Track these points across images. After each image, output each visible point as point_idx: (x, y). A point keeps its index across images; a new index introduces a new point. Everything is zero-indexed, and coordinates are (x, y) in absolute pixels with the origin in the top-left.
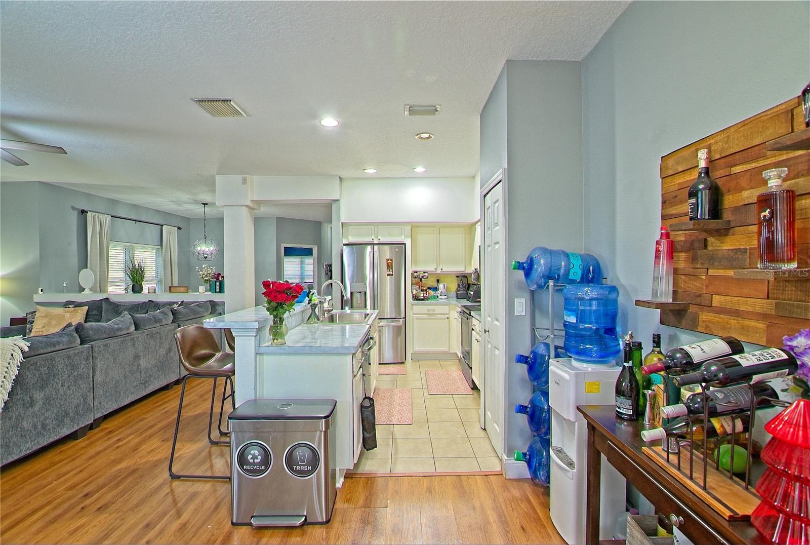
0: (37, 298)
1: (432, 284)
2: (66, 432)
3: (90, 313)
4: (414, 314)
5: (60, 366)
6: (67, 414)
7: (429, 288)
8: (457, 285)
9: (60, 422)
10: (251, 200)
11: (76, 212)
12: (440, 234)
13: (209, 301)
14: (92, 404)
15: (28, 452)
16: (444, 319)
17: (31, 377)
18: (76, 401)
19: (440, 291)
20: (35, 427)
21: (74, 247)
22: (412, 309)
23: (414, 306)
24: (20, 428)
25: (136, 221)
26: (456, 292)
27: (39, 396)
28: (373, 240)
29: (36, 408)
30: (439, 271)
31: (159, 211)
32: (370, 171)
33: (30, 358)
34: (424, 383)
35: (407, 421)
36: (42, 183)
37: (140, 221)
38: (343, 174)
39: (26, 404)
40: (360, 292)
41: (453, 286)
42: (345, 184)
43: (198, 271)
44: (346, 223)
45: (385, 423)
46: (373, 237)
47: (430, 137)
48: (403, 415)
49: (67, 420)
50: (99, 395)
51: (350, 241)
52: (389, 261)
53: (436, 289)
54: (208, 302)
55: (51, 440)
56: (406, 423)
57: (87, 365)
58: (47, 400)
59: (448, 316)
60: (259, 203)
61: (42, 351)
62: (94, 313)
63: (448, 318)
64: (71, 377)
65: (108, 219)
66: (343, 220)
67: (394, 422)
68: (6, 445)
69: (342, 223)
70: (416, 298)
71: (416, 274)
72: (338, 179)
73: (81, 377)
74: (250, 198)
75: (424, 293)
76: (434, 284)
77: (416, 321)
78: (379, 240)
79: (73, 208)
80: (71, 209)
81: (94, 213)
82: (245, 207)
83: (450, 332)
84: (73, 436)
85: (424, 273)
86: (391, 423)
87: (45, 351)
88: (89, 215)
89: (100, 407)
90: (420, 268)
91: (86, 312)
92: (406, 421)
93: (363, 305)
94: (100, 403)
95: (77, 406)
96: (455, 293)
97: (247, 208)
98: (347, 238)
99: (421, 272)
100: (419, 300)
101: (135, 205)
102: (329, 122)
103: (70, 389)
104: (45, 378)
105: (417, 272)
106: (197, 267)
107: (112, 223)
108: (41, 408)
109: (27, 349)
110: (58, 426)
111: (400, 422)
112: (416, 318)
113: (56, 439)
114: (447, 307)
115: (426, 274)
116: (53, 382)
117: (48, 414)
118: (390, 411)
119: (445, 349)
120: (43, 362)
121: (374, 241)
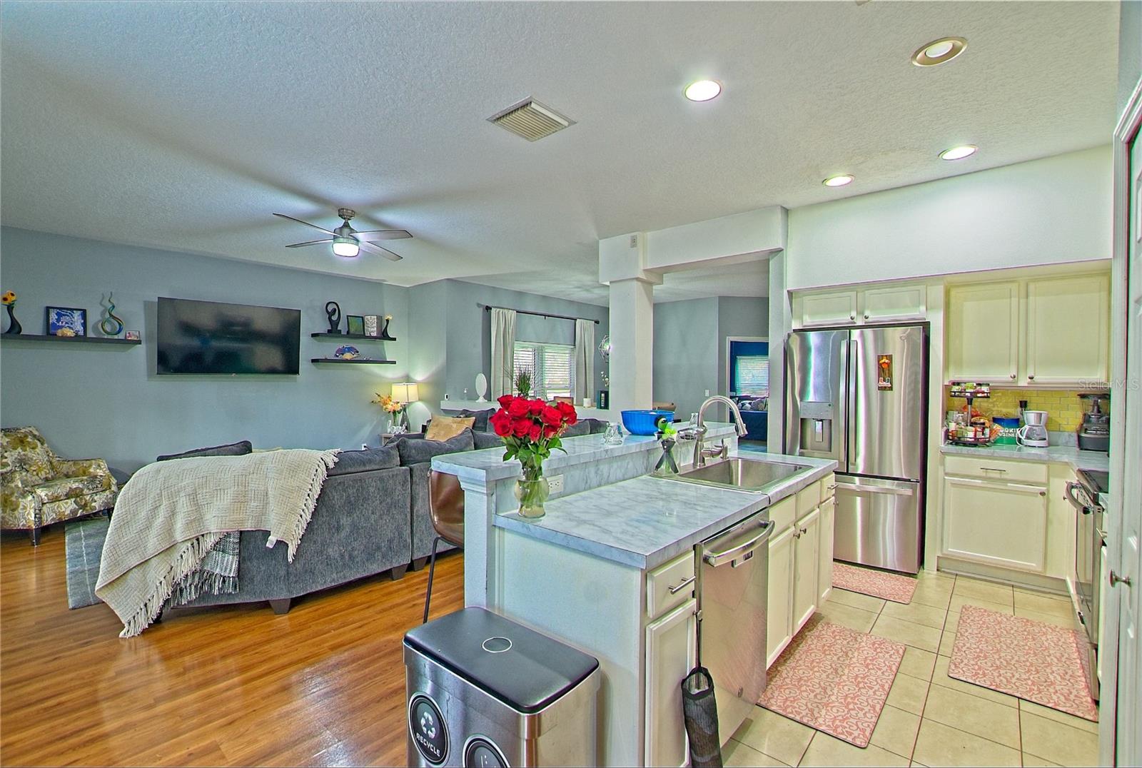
0: (445, 404)
1: (1004, 410)
2: (376, 568)
3: (476, 425)
4: (946, 474)
5: (372, 490)
6: (379, 548)
7: (995, 420)
8: (1080, 415)
9: (370, 557)
10: (644, 270)
11: (481, 309)
12: (1027, 297)
13: (589, 420)
14: (409, 541)
15: (333, 584)
16: (1033, 494)
17: (337, 498)
18: (390, 535)
19: (1027, 427)
20: (342, 556)
21: (478, 350)
22: (943, 464)
23: (948, 458)
24: (326, 555)
25: (545, 316)
26: (1079, 433)
27: (345, 521)
28: (852, 318)
29: (343, 534)
30: (1023, 382)
31: (572, 302)
32: (838, 180)
33: (337, 477)
34: (949, 638)
35: (856, 733)
36: (448, 279)
37: (549, 316)
38: (791, 200)
39: (332, 529)
40: (821, 420)
41: (1071, 418)
42: (793, 219)
43: (604, 378)
44: (798, 291)
45: (798, 718)
46: (854, 314)
47: (954, 51)
48: (853, 713)
49: (378, 555)
50: (420, 530)
51: (805, 324)
52: (885, 360)
53: (1017, 422)
54: (588, 422)
55: (359, 576)
56: (850, 739)
57: (403, 492)
58: (355, 528)
59: (1043, 489)
60: (660, 273)
61: (350, 470)
62: (480, 425)
63: (1043, 494)
64: (384, 504)
65: (513, 315)
66: (790, 284)
67: (821, 723)
68: (311, 571)
69: (790, 293)
70: (954, 439)
71: (955, 388)
72: (779, 210)
73: (394, 504)
74: (641, 266)
75: (976, 431)
76: (1015, 412)
77: (951, 492)
78: (866, 318)
79: (479, 305)
80: (476, 306)
81: (498, 310)
82: (635, 283)
83: (1050, 529)
84: (386, 575)
85: (980, 385)
86: (811, 724)
87: (353, 470)
88: (493, 310)
89: (422, 545)
90: (969, 376)
91: (472, 424)
92: (851, 734)
93: (825, 444)
94: (421, 541)
95: (390, 541)
96: (1075, 435)
97: (639, 283)
98: (801, 318)
99: (970, 385)
100: (965, 444)
101: (544, 297)
102: (702, 89)
103: (382, 519)
104: (353, 502)
105: (958, 384)
106: (602, 373)
107: (518, 321)
108: (347, 537)
109: (331, 465)
110: (367, 560)
111: (835, 730)
112: (954, 485)
113: (365, 575)
114: (1044, 467)
115: (985, 389)
116: (362, 507)
117: (355, 544)
118: (825, 689)
119: (1034, 565)
120: (351, 482)
121: (855, 320)
